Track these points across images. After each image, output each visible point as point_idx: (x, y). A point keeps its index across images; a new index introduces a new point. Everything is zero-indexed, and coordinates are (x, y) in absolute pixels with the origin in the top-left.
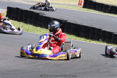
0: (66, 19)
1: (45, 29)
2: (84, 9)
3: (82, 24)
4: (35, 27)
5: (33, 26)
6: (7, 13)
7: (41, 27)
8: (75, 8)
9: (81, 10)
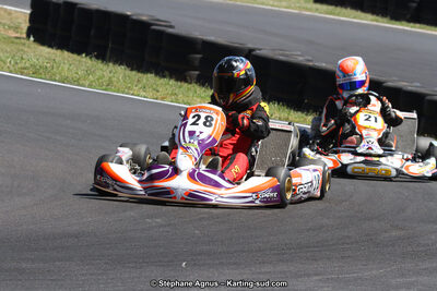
0: (250, 46)
1: (172, 82)
2: (318, 6)
3: (311, 64)
4: (134, 73)
5: (128, 72)
6: (30, 21)
7: (157, 74)
8: (284, 4)
9: (307, 9)
